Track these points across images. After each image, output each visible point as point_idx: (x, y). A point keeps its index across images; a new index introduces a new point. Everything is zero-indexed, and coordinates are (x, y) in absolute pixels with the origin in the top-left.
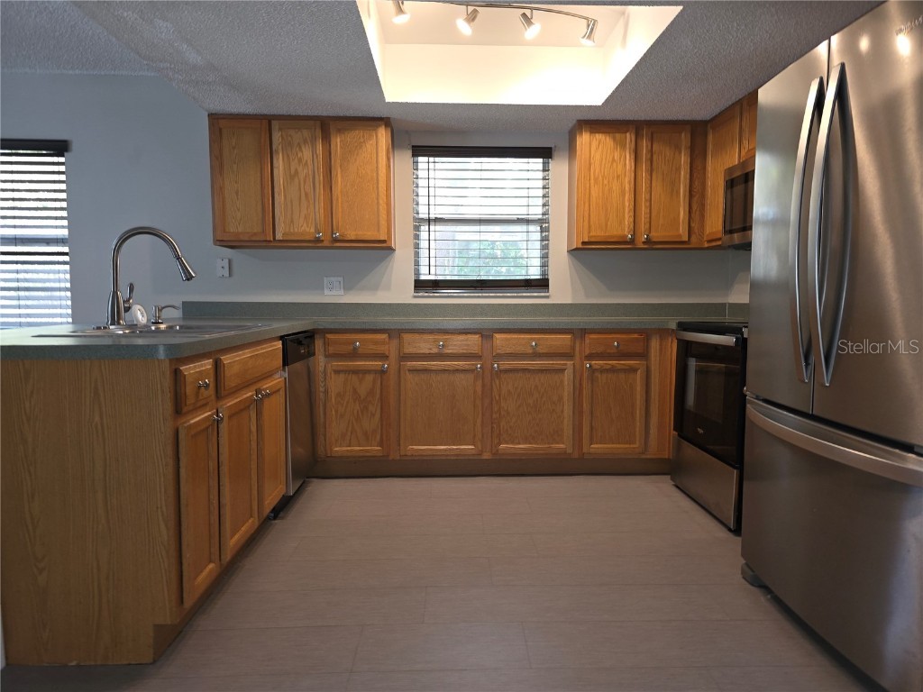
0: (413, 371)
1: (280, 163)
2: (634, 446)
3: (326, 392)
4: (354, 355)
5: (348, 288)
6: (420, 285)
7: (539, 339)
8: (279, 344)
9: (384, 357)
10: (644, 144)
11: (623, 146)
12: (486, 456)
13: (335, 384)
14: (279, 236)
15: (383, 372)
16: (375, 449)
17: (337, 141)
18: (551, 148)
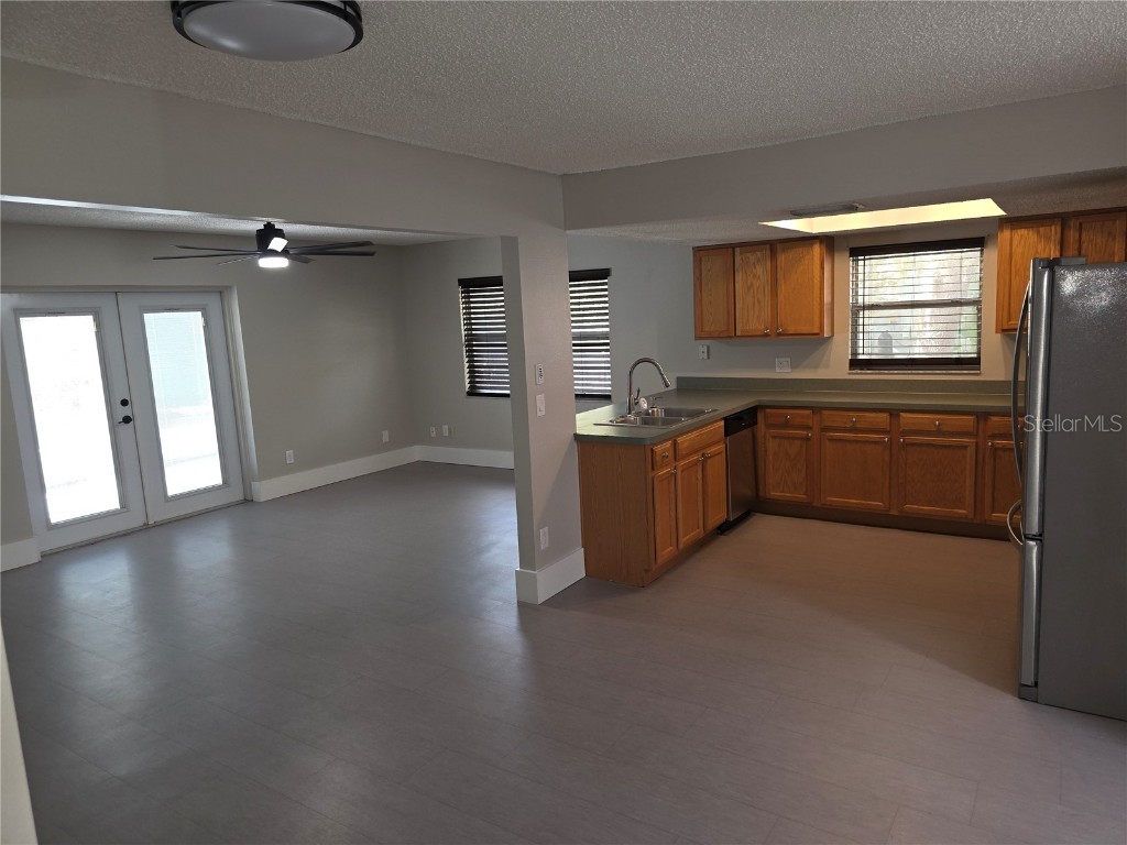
0: (832, 440)
1: (739, 278)
3: (766, 451)
4: (786, 425)
5: (794, 366)
6: (856, 363)
7: (943, 420)
8: (722, 423)
9: (809, 428)
10: (1072, 235)
11: (1048, 239)
12: (894, 512)
13: (772, 445)
14: (738, 333)
15: (808, 439)
16: (801, 496)
17: (782, 258)
18: (983, 238)
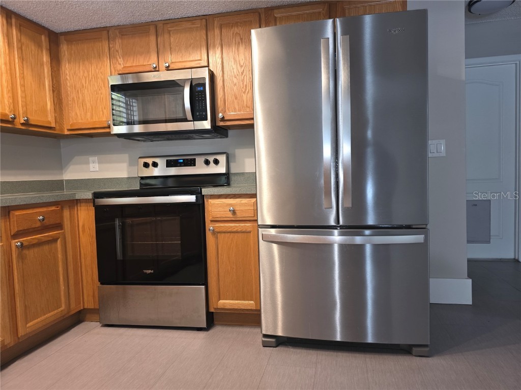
2: (62, 309)
